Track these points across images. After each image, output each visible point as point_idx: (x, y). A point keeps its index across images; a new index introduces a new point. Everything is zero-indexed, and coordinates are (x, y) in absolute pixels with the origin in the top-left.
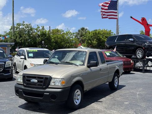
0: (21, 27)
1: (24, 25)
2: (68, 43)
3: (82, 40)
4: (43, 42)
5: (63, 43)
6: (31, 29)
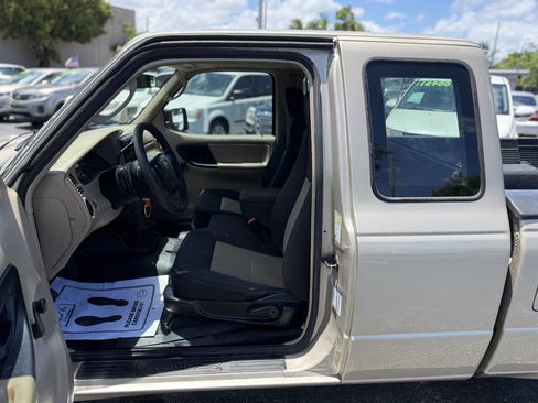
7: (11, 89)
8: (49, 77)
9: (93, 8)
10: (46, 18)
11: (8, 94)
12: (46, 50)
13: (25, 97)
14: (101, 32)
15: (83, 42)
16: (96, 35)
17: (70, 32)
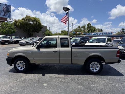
7: (26, 41)
8: (32, 39)
9: (39, 26)
10: (31, 28)
11: (25, 42)
12: (31, 34)
13: (28, 42)
14: (41, 30)
15: (37, 32)
16: (40, 31)
17: (35, 31)
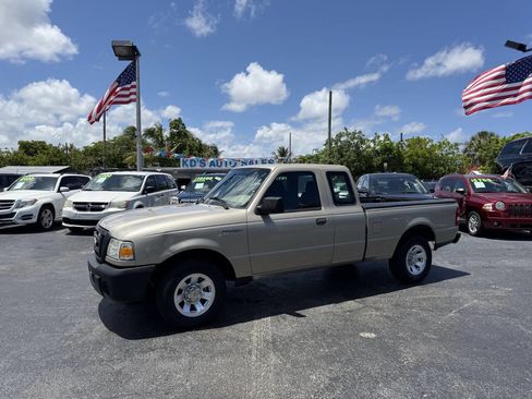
0: (342, 139)
1: (348, 135)
2: (442, 165)
3: (480, 158)
4: (385, 165)
5: (429, 166)
6: (362, 142)
